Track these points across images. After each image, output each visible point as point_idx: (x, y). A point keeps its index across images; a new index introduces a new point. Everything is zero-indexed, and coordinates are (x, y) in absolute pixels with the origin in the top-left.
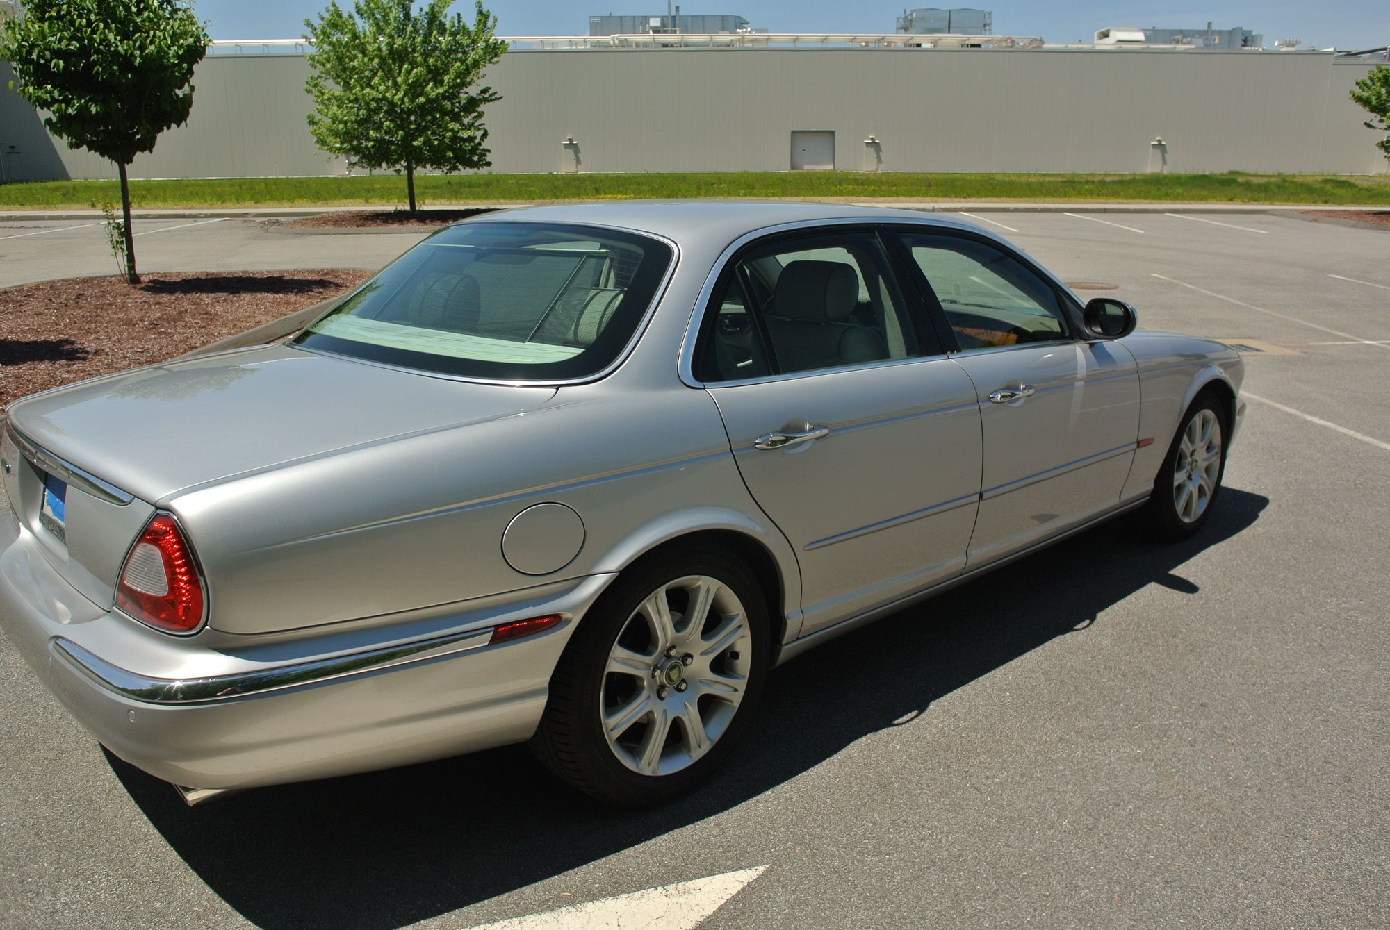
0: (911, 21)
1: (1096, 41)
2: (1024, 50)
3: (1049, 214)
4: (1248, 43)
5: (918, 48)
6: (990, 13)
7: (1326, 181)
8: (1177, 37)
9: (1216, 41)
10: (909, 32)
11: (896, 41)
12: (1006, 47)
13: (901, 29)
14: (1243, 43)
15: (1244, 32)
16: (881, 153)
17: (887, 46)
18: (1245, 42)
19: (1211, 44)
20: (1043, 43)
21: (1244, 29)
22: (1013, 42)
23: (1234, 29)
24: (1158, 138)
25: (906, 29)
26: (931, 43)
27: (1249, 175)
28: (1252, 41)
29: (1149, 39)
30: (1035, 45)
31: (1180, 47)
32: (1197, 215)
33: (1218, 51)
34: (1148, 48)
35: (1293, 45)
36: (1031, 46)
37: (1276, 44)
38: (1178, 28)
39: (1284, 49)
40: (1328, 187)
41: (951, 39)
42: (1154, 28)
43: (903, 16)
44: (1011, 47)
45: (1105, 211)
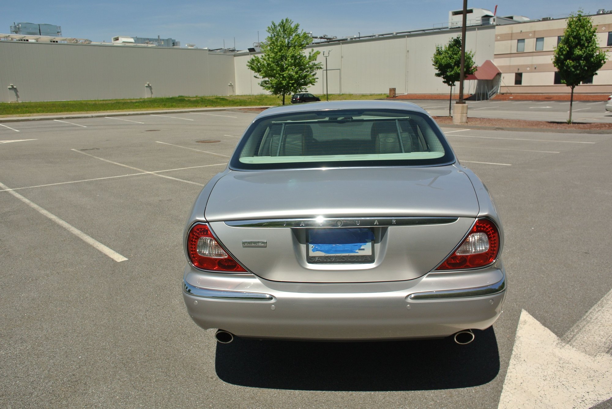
0: (19, 28)
1: (113, 42)
2: (82, 44)
3: (147, 115)
4: (175, 45)
5: (27, 42)
6: (60, 27)
7: (217, 98)
8: (146, 41)
9: (163, 44)
10: (18, 33)
11: (16, 38)
12: (74, 43)
13: (13, 32)
14: (173, 45)
15: (173, 40)
16: (18, 93)
17: (11, 40)
18: (174, 44)
19: (160, 45)
20: (91, 42)
21: (172, 39)
22: (77, 41)
23: (168, 39)
24: (148, 83)
25: (16, 32)
26: (35, 40)
27: (189, 97)
28: (176, 44)
29: (135, 42)
30: (88, 43)
31: (150, 45)
32: (205, 112)
33: (164, 47)
34: (137, 45)
35: (192, 46)
36: (85, 43)
37: (186, 45)
38: (147, 38)
39: (190, 48)
40: (218, 100)
41: (45, 38)
42: (136, 37)
43: (14, 26)
44: (76, 43)
45: (166, 113)
